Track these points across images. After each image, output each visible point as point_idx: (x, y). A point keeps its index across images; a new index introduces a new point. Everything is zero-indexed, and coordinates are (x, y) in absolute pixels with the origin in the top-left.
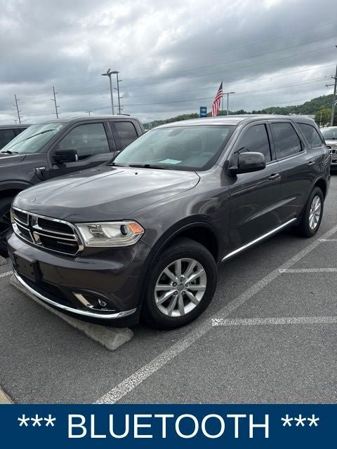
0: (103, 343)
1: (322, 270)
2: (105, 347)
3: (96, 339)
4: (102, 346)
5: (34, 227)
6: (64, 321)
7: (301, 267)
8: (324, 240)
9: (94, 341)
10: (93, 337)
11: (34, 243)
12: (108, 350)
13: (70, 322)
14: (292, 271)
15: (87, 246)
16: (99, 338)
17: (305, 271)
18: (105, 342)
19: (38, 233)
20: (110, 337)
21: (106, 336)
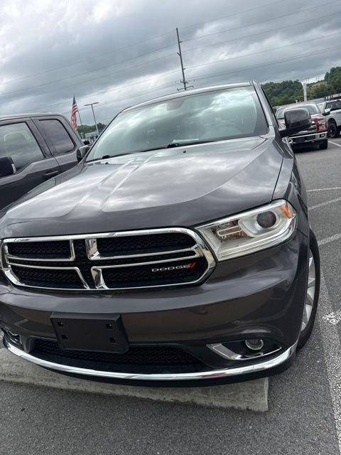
0: (243, 406)
2: (248, 409)
3: (226, 404)
4: (243, 411)
5: (92, 258)
6: (142, 400)
9: (221, 409)
10: (217, 403)
11: (88, 289)
12: (258, 413)
13: (155, 397)
15: (219, 260)
16: (233, 401)
17: (332, 238)
18: (248, 402)
19: (100, 268)
20: (254, 392)
21: (246, 393)
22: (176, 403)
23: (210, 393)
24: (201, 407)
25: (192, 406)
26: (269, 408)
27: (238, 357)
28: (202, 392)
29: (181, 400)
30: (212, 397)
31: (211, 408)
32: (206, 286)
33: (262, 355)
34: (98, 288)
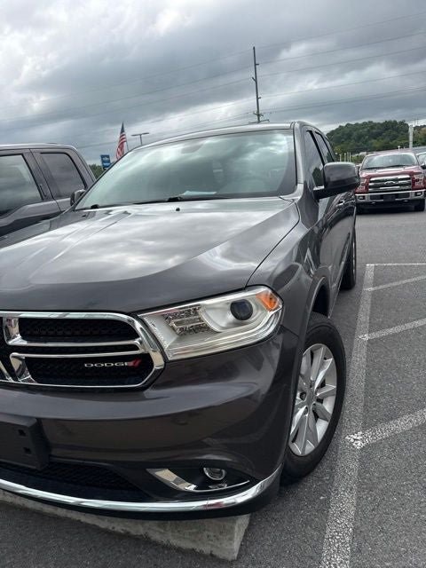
0: (206, 549)
1: (409, 326)
2: (211, 555)
3: (186, 544)
4: (205, 557)
5: (10, 343)
7: (380, 327)
8: (372, 289)
11: (11, 380)
12: (223, 561)
13: (102, 525)
14: (376, 335)
15: (170, 359)
16: (194, 541)
17: (391, 331)
18: (212, 546)
19: (24, 356)
20: (221, 533)
21: (212, 534)
22: (127, 536)
23: (168, 528)
24: (155, 544)
25: (144, 542)
26: (239, 556)
27: (192, 488)
28: (159, 526)
29: (133, 532)
30: (170, 534)
31: (168, 547)
32: (150, 392)
33: (226, 487)
34: (21, 381)
